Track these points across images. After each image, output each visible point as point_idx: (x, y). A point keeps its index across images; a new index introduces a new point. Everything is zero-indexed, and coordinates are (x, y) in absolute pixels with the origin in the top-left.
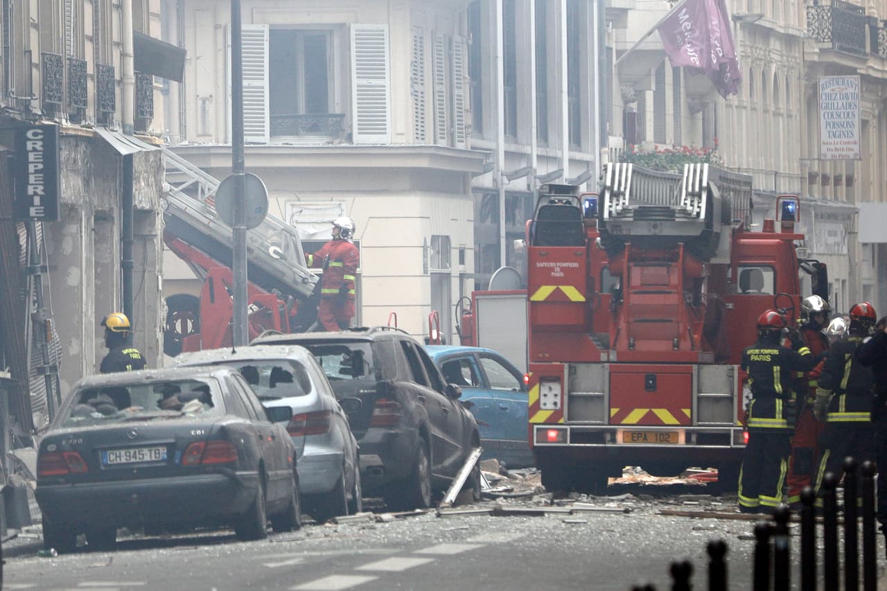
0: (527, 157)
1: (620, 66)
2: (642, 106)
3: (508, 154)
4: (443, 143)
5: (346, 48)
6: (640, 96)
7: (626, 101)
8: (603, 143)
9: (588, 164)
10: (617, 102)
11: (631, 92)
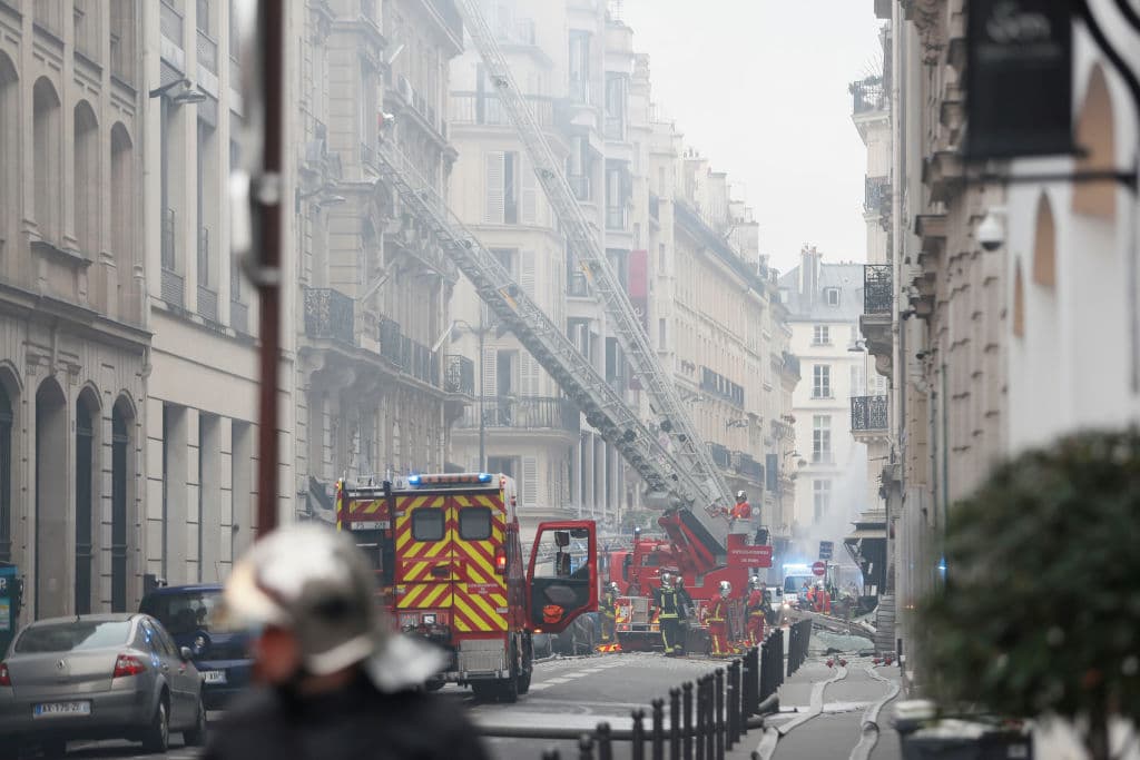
0: (590, 513)
1: (627, 473)
2: (635, 491)
3: (583, 511)
4: (558, 506)
5: (519, 466)
6: (634, 486)
7: (628, 488)
8: (619, 507)
9: (613, 515)
10: (625, 488)
11: (630, 484)
